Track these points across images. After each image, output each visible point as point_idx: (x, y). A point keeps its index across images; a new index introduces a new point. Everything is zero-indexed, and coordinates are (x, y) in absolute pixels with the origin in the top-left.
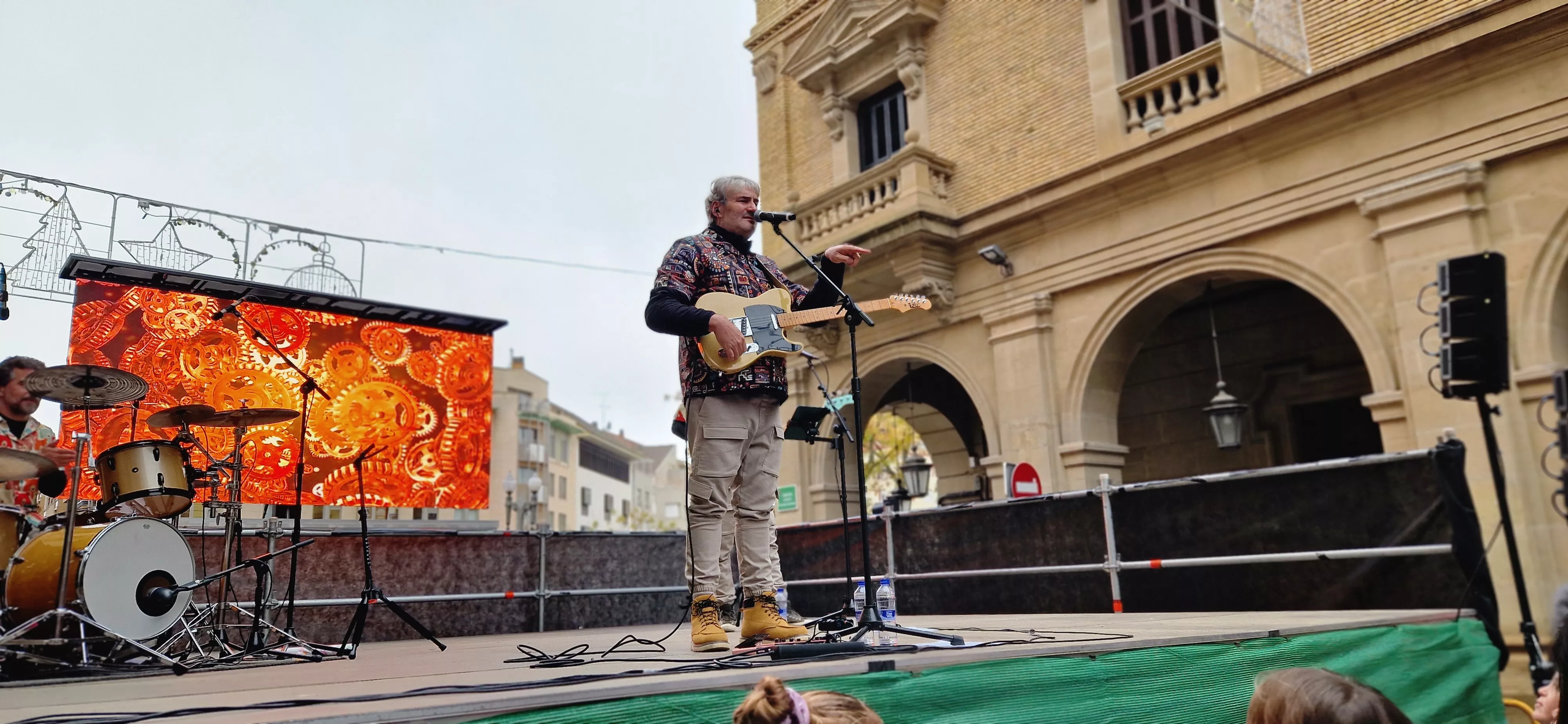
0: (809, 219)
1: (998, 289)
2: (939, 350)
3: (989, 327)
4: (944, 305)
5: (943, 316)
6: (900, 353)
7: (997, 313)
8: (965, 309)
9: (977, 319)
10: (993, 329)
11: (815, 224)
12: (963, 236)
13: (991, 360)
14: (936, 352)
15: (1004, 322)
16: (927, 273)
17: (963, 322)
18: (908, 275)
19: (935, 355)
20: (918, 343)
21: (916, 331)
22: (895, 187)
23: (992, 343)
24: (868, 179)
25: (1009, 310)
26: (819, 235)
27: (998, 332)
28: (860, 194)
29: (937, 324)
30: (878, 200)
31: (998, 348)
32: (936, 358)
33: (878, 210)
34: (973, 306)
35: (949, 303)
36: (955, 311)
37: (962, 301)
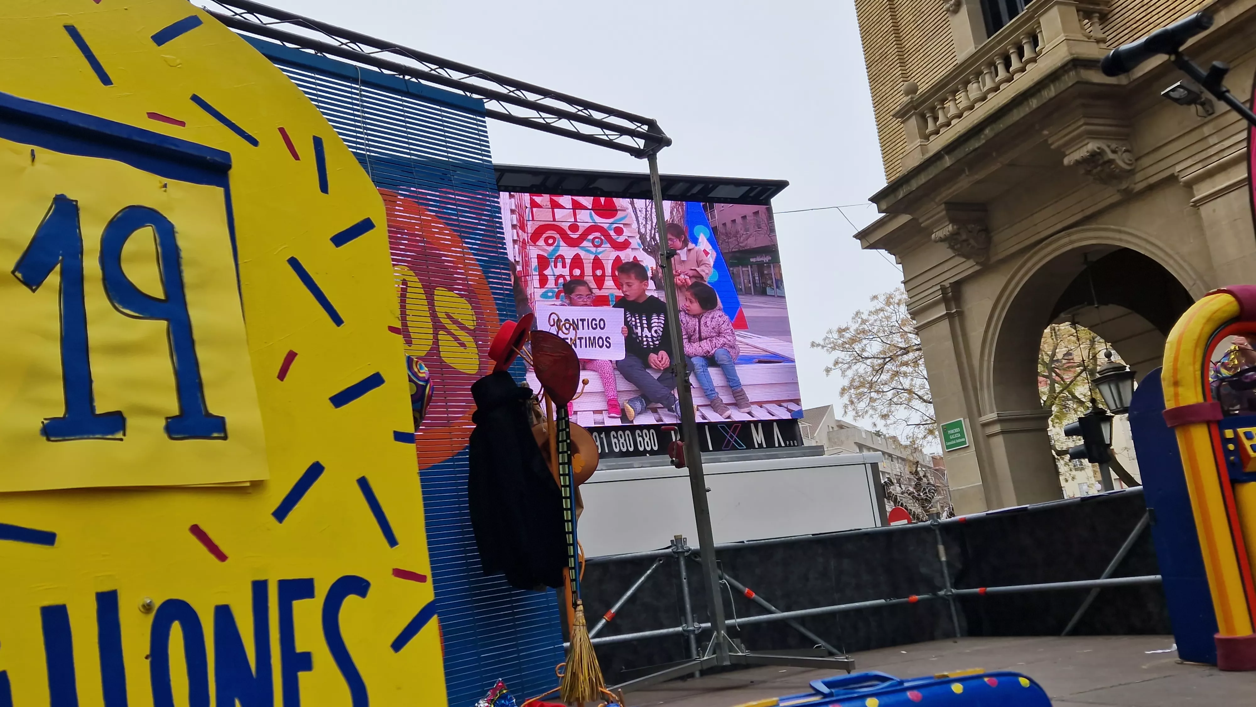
0: (933, 110)
1: (1195, 136)
2: (1123, 229)
3: (1189, 185)
4: (1123, 170)
5: (1124, 186)
6: (1072, 242)
7: (1200, 166)
8: (1151, 171)
9: (1172, 179)
10: (1195, 187)
11: (940, 114)
12: (1135, 80)
13: (1200, 228)
14: (1120, 232)
15: (1210, 174)
16: (1094, 135)
17: (1151, 188)
18: (1067, 144)
19: (1117, 236)
20: (1093, 226)
21: (1088, 212)
22: (1035, 42)
23: (1197, 205)
24: (999, 42)
25: (1215, 158)
26: (948, 124)
27: (1203, 190)
28: (992, 65)
29: (1116, 198)
30: (1015, 64)
31: (1205, 210)
32: (1121, 240)
33: (1016, 77)
34: (1163, 165)
35: (1128, 168)
36: (1139, 177)
37: (1146, 161)
